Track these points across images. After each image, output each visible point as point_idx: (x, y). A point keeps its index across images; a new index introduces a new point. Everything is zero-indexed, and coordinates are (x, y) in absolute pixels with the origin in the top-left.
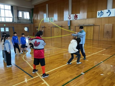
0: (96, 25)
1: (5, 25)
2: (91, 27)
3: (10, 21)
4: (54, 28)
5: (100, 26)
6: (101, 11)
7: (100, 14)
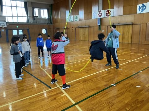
0: (135, 23)
1: (18, 27)
2: (129, 26)
3: (24, 22)
4: (80, 28)
5: (142, 25)
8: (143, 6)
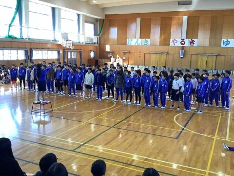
0: (221, 54)
2: (213, 56)
4: (152, 55)
5: (226, 56)
6: (227, 40)
7: (226, 43)
8: (227, 41)
